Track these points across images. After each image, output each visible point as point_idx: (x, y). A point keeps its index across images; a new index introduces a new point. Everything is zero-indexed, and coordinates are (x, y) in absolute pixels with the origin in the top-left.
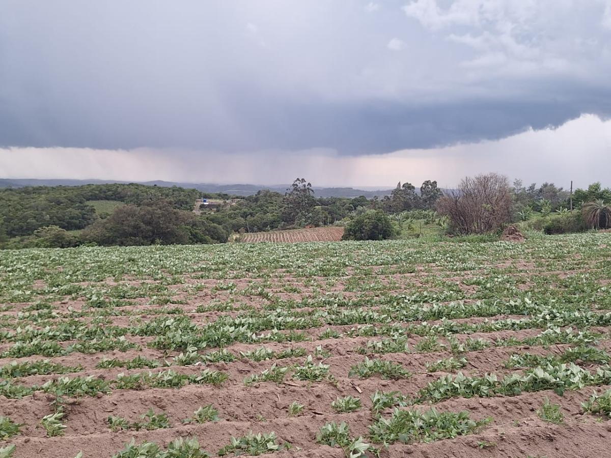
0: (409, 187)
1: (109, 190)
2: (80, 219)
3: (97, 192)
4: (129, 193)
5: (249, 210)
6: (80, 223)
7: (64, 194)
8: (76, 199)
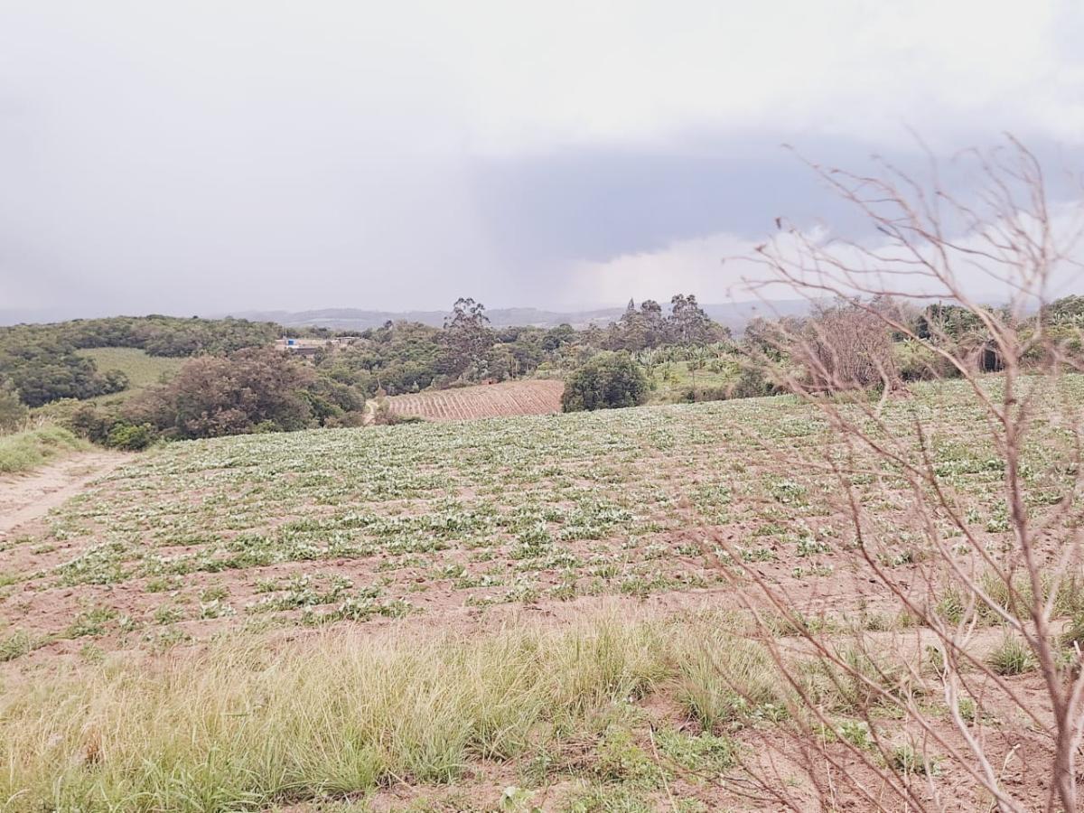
0: (651, 307)
1: (115, 329)
2: (71, 383)
3: (92, 334)
4: (152, 334)
5: (374, 356)
6: (72, 389)
7: (34, 339)
8: (58, 347)
